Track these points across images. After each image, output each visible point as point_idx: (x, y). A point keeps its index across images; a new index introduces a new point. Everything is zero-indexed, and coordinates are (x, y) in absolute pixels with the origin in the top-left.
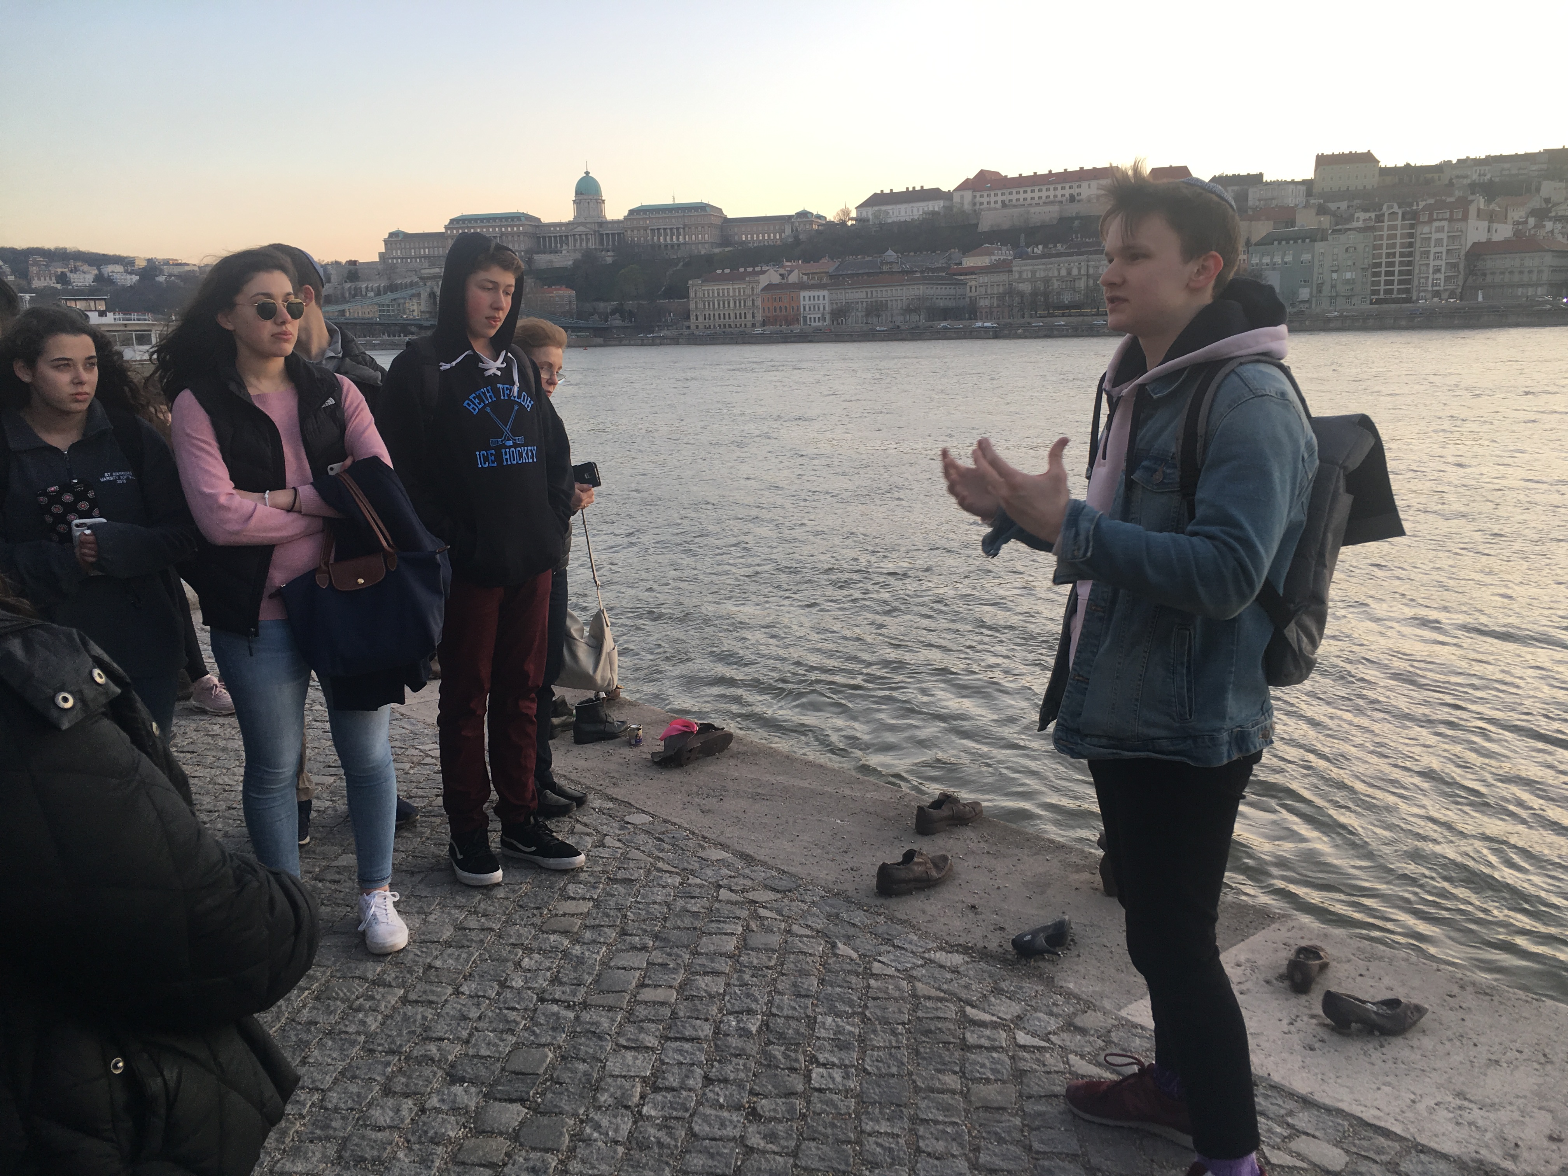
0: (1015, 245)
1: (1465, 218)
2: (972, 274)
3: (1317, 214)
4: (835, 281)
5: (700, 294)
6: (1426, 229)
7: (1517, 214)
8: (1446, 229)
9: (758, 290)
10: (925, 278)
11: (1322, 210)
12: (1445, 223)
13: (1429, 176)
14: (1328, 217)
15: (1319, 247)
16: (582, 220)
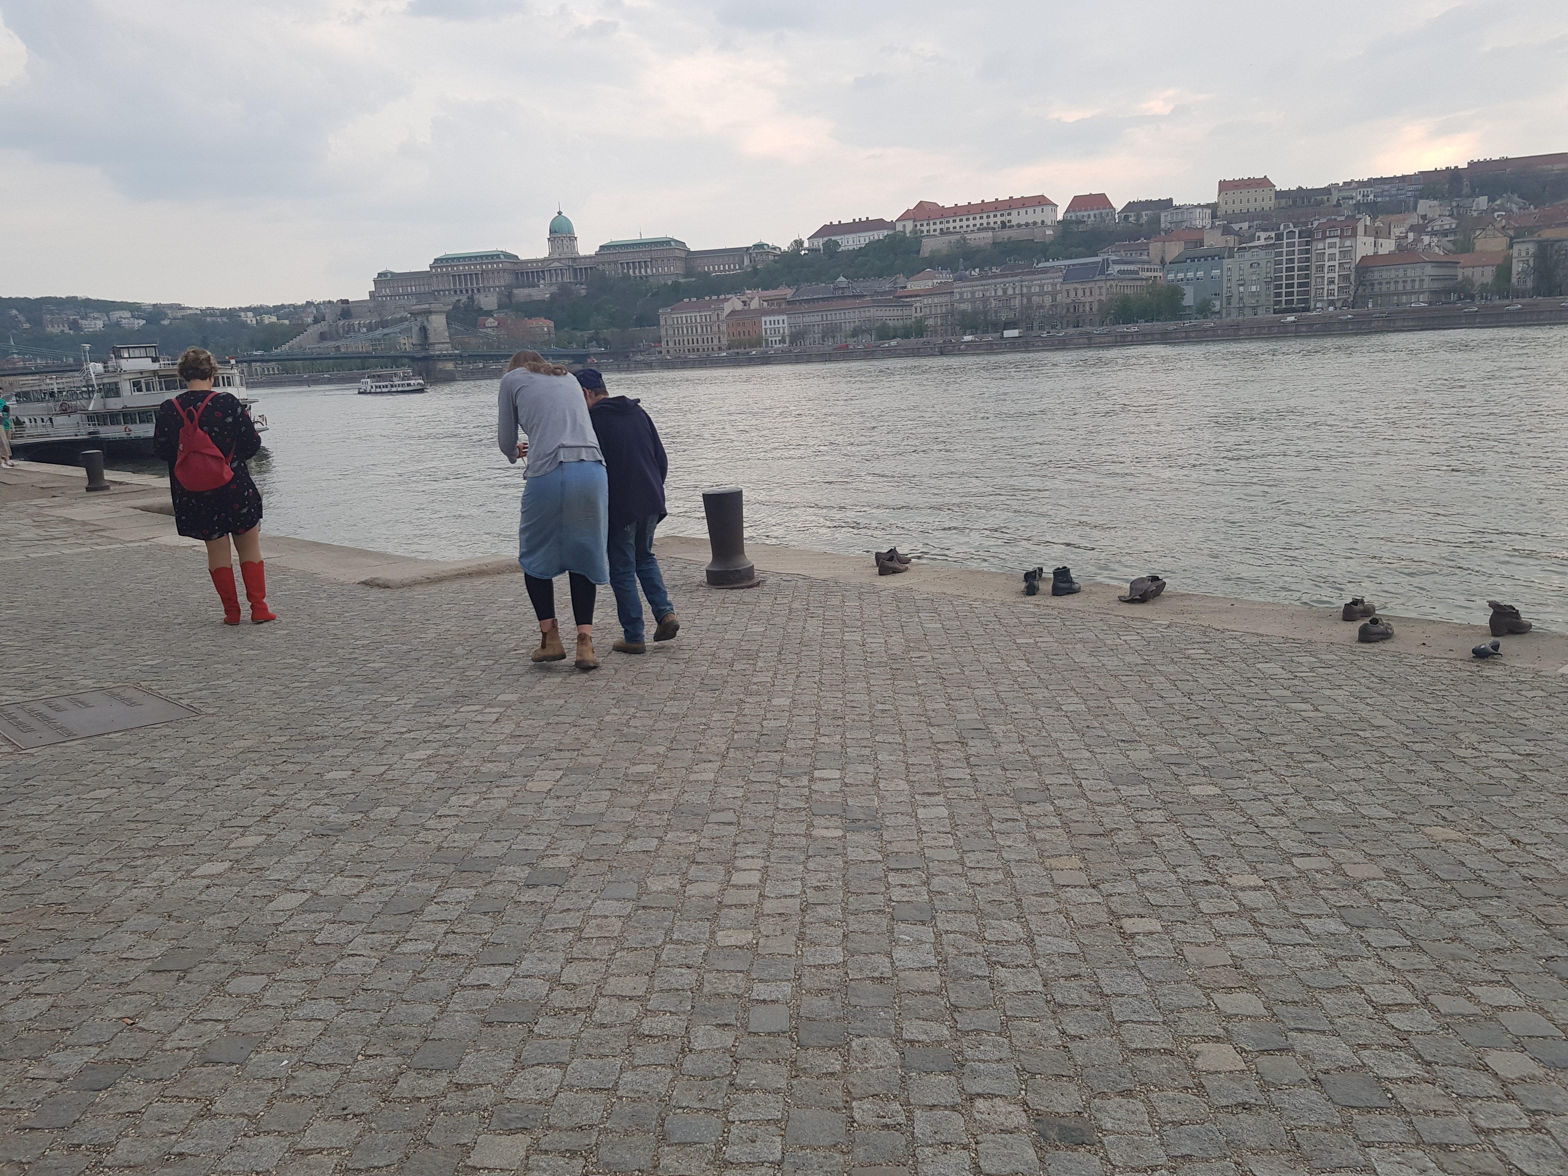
0: (954, 270)
1: (1354, 235)
2: (916, 296)
3: (1222, 235)
4: (791, 306)
5: (669, 322)
6: (1320, 246)
7: (1397, 231)
8: (1338, 246)
9: (722, 317)
10: (874, 301)
11: (1226, 231)
12: (1337, 240)
13: (1319, 198)
14: (1233, 236)
15: (1227, 262)
16: (556, 256)
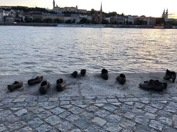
1: (3, 13)
7: (9, 13)
8: (1, 14)
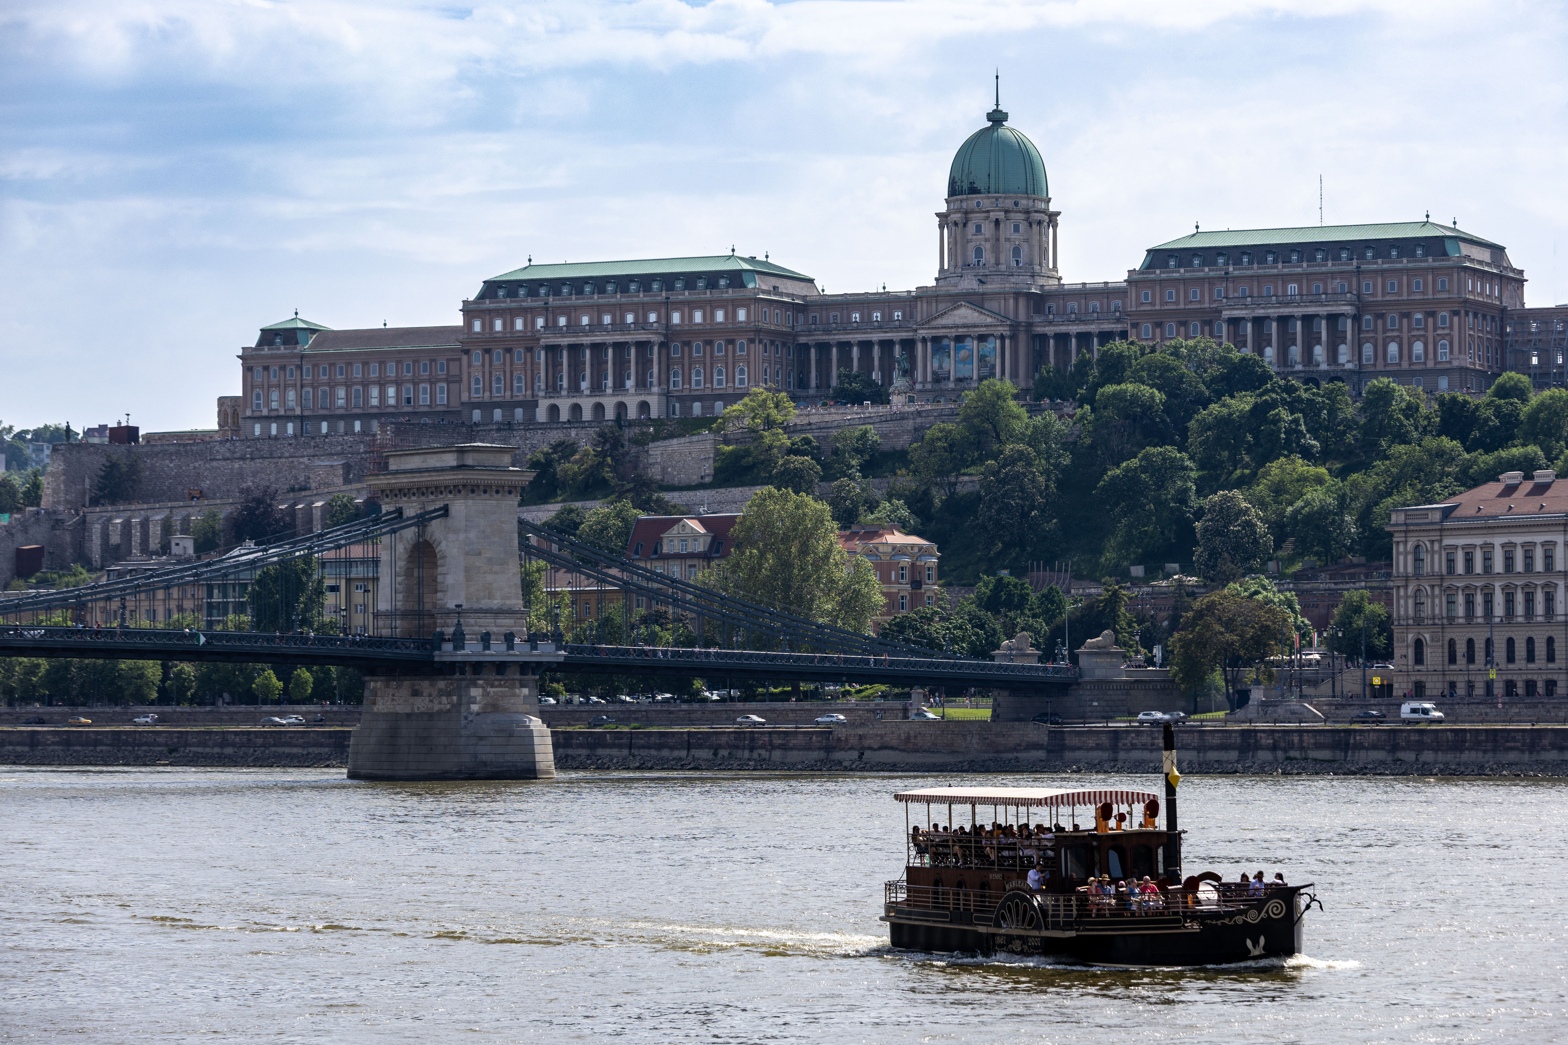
5: (1435, 563)
16: (969, 284)
